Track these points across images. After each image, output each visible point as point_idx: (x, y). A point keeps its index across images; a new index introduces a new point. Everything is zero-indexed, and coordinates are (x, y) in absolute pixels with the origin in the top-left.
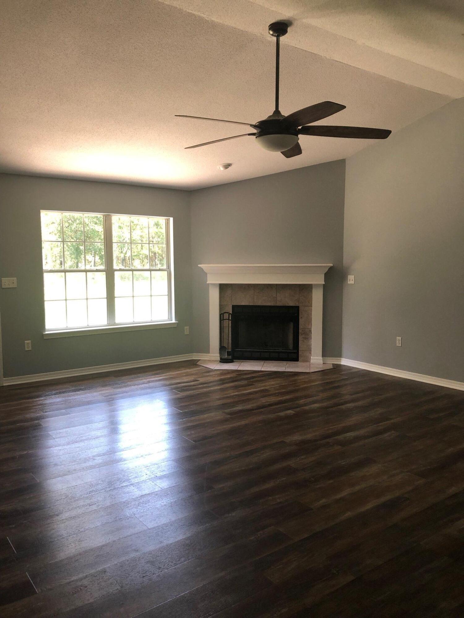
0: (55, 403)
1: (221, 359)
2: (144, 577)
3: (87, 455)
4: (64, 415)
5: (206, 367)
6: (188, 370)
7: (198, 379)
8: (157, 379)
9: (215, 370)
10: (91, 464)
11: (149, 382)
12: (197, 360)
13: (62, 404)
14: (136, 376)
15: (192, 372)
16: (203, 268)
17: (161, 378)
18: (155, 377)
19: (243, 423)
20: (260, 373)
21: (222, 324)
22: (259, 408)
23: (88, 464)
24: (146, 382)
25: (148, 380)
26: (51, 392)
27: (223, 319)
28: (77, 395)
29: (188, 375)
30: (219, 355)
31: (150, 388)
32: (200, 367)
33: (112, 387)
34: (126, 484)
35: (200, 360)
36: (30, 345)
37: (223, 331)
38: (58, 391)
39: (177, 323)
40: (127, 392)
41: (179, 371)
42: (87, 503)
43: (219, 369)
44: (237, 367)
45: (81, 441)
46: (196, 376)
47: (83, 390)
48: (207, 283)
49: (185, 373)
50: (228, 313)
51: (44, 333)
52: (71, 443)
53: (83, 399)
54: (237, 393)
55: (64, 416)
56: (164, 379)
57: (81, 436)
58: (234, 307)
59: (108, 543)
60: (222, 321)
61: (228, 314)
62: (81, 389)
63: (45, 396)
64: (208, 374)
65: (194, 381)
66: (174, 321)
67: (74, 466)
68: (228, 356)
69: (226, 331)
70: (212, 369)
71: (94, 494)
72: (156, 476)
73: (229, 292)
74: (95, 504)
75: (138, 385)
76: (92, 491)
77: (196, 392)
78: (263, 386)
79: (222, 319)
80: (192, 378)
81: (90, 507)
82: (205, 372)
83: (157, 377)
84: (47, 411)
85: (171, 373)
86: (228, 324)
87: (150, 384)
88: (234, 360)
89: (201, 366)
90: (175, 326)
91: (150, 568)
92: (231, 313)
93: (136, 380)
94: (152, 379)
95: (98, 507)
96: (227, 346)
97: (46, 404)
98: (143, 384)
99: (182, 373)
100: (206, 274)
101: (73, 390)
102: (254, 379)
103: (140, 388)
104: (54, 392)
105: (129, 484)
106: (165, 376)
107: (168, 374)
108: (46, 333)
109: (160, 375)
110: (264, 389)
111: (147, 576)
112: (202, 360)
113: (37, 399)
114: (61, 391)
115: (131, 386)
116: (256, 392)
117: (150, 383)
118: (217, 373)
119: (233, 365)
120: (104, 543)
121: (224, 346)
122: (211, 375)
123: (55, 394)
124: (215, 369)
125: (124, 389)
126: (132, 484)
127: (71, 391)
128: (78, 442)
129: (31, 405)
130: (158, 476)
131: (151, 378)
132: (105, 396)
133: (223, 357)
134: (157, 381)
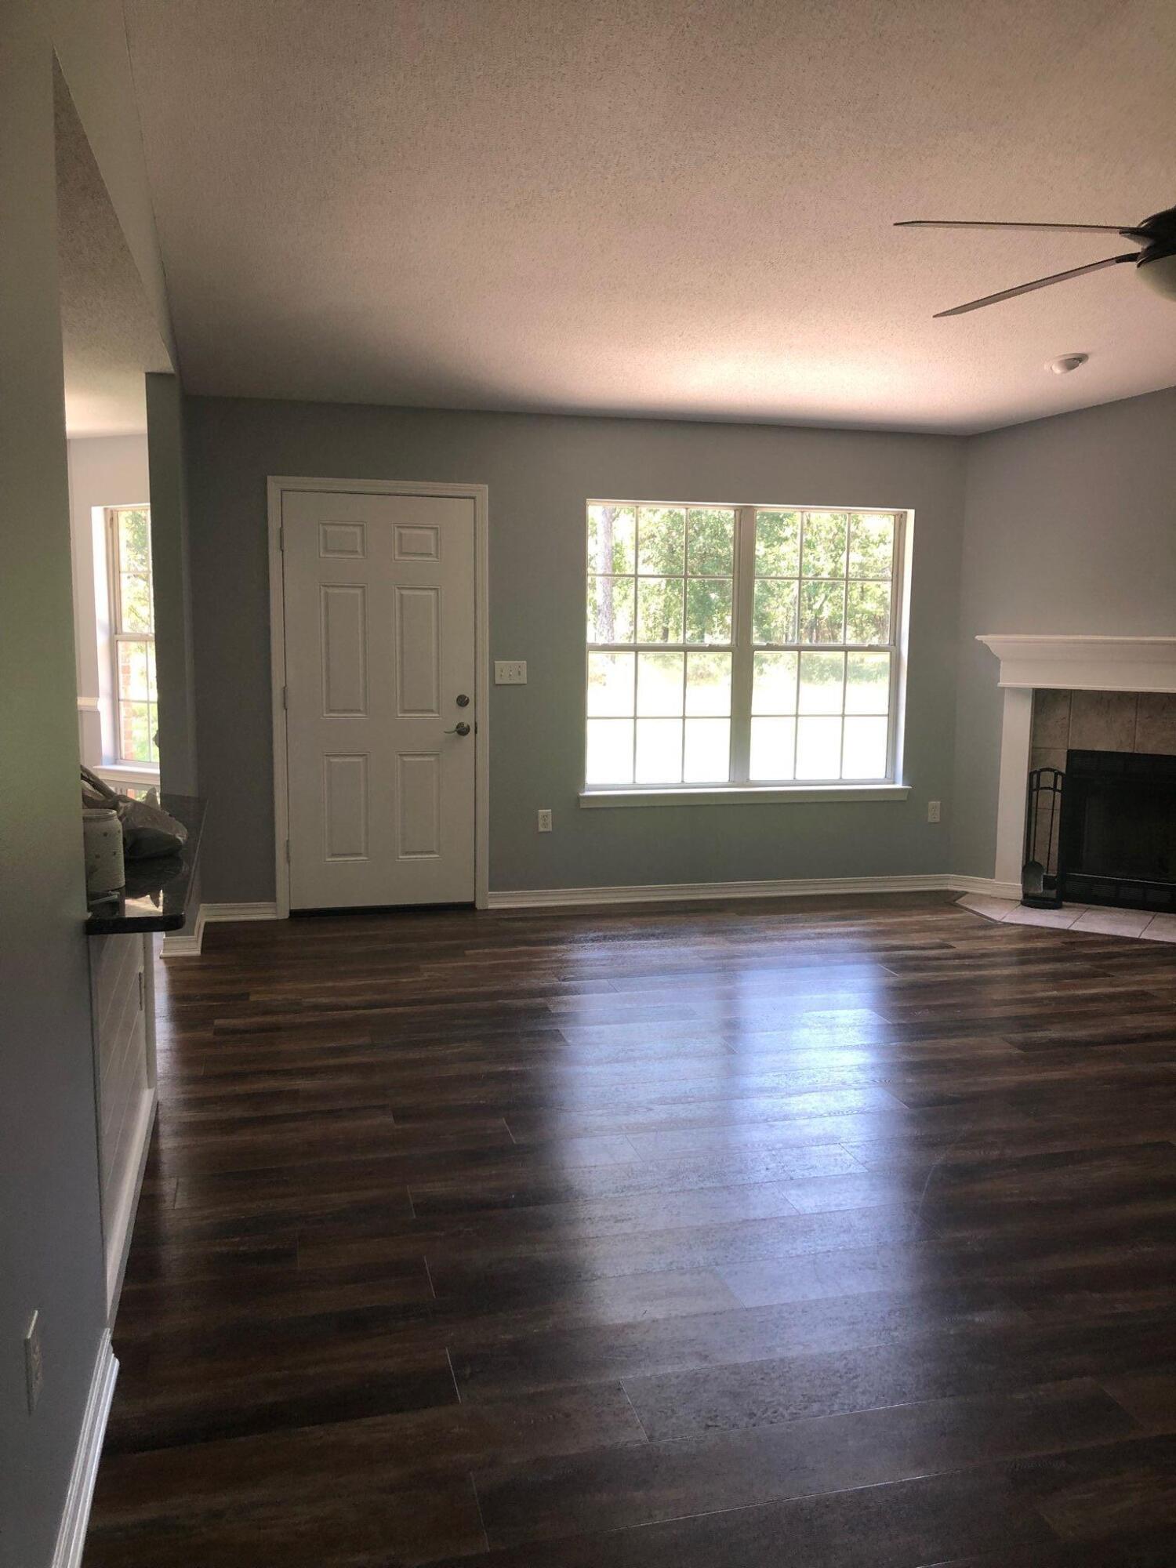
0: (589, 963)
1: (1025, 895)
2: (708, 1426)
3: (635, 1097)
4: (603, 992)
5: (978, 914)
6: (928, 917)
7: (952, 943)
8: (841, 930)
9: (1005, 923)
10: (641, 1121)
11: (820, 936)
12: (956, 892)
13: (604, 965)
14: (789, 916)
15: (940, 923)
16: (989, 644)
17: (852, 929)
18: (836, 926)
19: (1056, 1075)
20: (1137, 947)
21: (1034, 800)
22: (1113, 1040)
23: (633, 1119)
24: (813, 935)
25: (818, 930)
26: (584, 935)
27: (1038, 788)
28: (643, 947)
29: (925, 928)
30: (1021, 885)
31: (820, 951)
32: (962, 912)
33: (726, 939)
34: (712, 1185)
35: (967, 893)
36: (549, 820)
37: (1036, 822)
38: (601, 934)
39: (905, 789)
40: (759, 955)
41: (904, 916)
42: (609, 1214)
43: (1014, 922)
44: (1070, 922)
45: (629, 1059)
46: (947, 936)
47: (658, 938)
48: (1001, 684)
49: (918, 923)
50: (1052, 770)
51: (581, 794)
52: (604, 1061)
53: (653, 958)
54: (1055, 993)
55: (602, 995)
56: (859, 932)
57: (632, 1047)
58: (1072, 755)
59: (639, 1323)
60: (1035, 793)
61: (1053, 774)
62: (653, 935)
63: (571, 942)
64: (981, 933)
65: (941, 947)
66: (899, 785)
67: (599, 1118)
68: (1048, 891)
69: (1044, 820)
70: (996, 921)
71: (632, 1195)
72: (792, 1179)
73: (1062, 712)
74: (630, 1219)
75: (790, 940)
76: (629, 1187)
77: (938, 976)
78: (1139, 983)
79: (1035, 787)
80: (936, 938)
81: (617, 1224)
82: (973, 928)
83: (844, 926)
84: (568, 976)
85: (882, 920)
86: (1051, 801)
87: (822, 941)
88: (1064, 903)
89: (967, 909)
90: (902, 799)
91: (728, 1408)
92: (1064, 771)
93: (787, 928)
94: (829, 930)
95: (635, 1227)
96: (1044, 863)
97: (568, 961)
98: (804, 939)
99: (911, 923)
100: (997, 661)
101: (635, 934)
102: (1115, 961)
103: (793, 949)
104: (592, 935)
105: (718, 1185)
106: (863, 925)
107: (872, 921)
108: (587, 793)
109: (847, 922)
110: (1138, 991)
111: (716, 1426)
112: (972, 894)
113: (553, 948)
114: (608, 933)
115: (772, 940)
116: (1112, 997)
117: (822, 938)
118: (1010, 933)
119: (1059, 917)
120: (630, 1320)
121: (1037, 859)
122: (992, 937)
123: (593, 941)
124: (1006, 920)
125: (754, 947)
126: (728, 1187)
127: (631, 937)
128: (621, 1061)
129: (537, 960)
130: (795, 1177)
131: (827, 926)
132: (706, 959)
133: (1032, 891)
134: (840, 935)
